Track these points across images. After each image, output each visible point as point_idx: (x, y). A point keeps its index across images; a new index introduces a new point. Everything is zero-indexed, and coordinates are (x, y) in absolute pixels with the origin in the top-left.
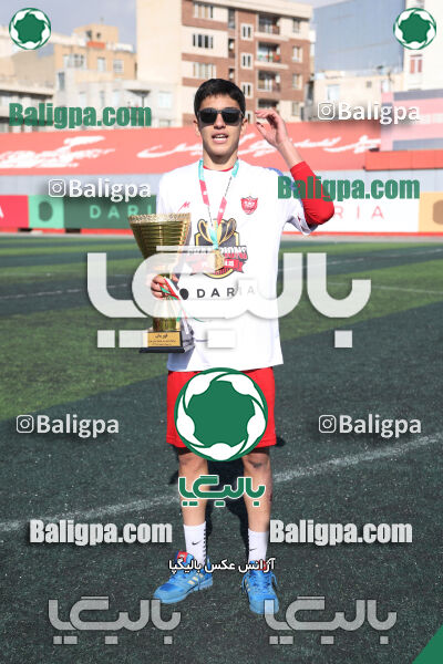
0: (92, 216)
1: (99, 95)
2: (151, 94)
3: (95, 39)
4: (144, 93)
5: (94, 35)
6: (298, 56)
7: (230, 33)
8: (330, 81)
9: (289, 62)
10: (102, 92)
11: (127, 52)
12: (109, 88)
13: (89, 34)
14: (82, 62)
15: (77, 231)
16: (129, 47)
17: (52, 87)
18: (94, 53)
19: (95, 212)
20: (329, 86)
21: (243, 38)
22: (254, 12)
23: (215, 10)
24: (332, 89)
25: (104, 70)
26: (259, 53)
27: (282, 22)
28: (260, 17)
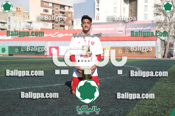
0: (16, 51)
1: (19, 23)
2: (32, 23)
3: (18, 10)
4: (31, 23)
5: (18, 9)
6: (69, 15)
7: (53, 9)
8: (77, 21)
9: (67, 16)
10: (20, 22)
11: (27, 13)
12: (22, 21)
13: (17, 8)
14: (15, 15)
15: (12, 55)
16: (27, 12)
17: (7, 21)
18: (18, 13)
19: (17, 50)
20: (77, 22)
21: (56, 10)
22: (59, 5)
23: (49, 4)
24: (78, 23)
25: (21, 17)
26: (60, 14)
27: (66, 7)
28: (60, 6)
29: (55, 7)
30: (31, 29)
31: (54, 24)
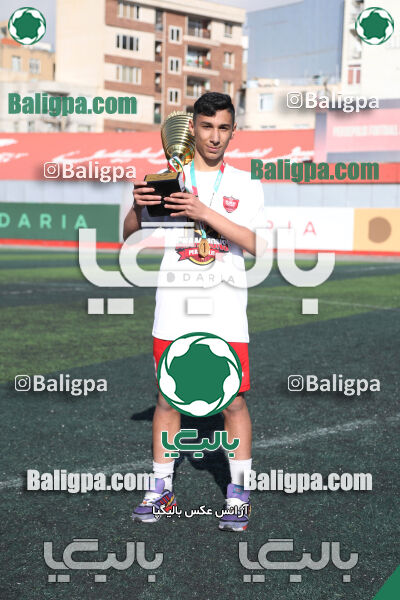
0: (1, 225)
7: (157, 35)
8: (263, 90)
11: (45, 51)
13: (4, 31)
18: (8, 50)
19: (4, 220)
20: (262, 95)
21: (171, 41)
22: (183, 14)
23: (141, 10)
24: (265, 98)
25: (19, 69)
26: (189, 58)
27: (214, 27)
28: (190, 20)
29: (168, 24)
30: (63, 125)
31: (162, 102)
